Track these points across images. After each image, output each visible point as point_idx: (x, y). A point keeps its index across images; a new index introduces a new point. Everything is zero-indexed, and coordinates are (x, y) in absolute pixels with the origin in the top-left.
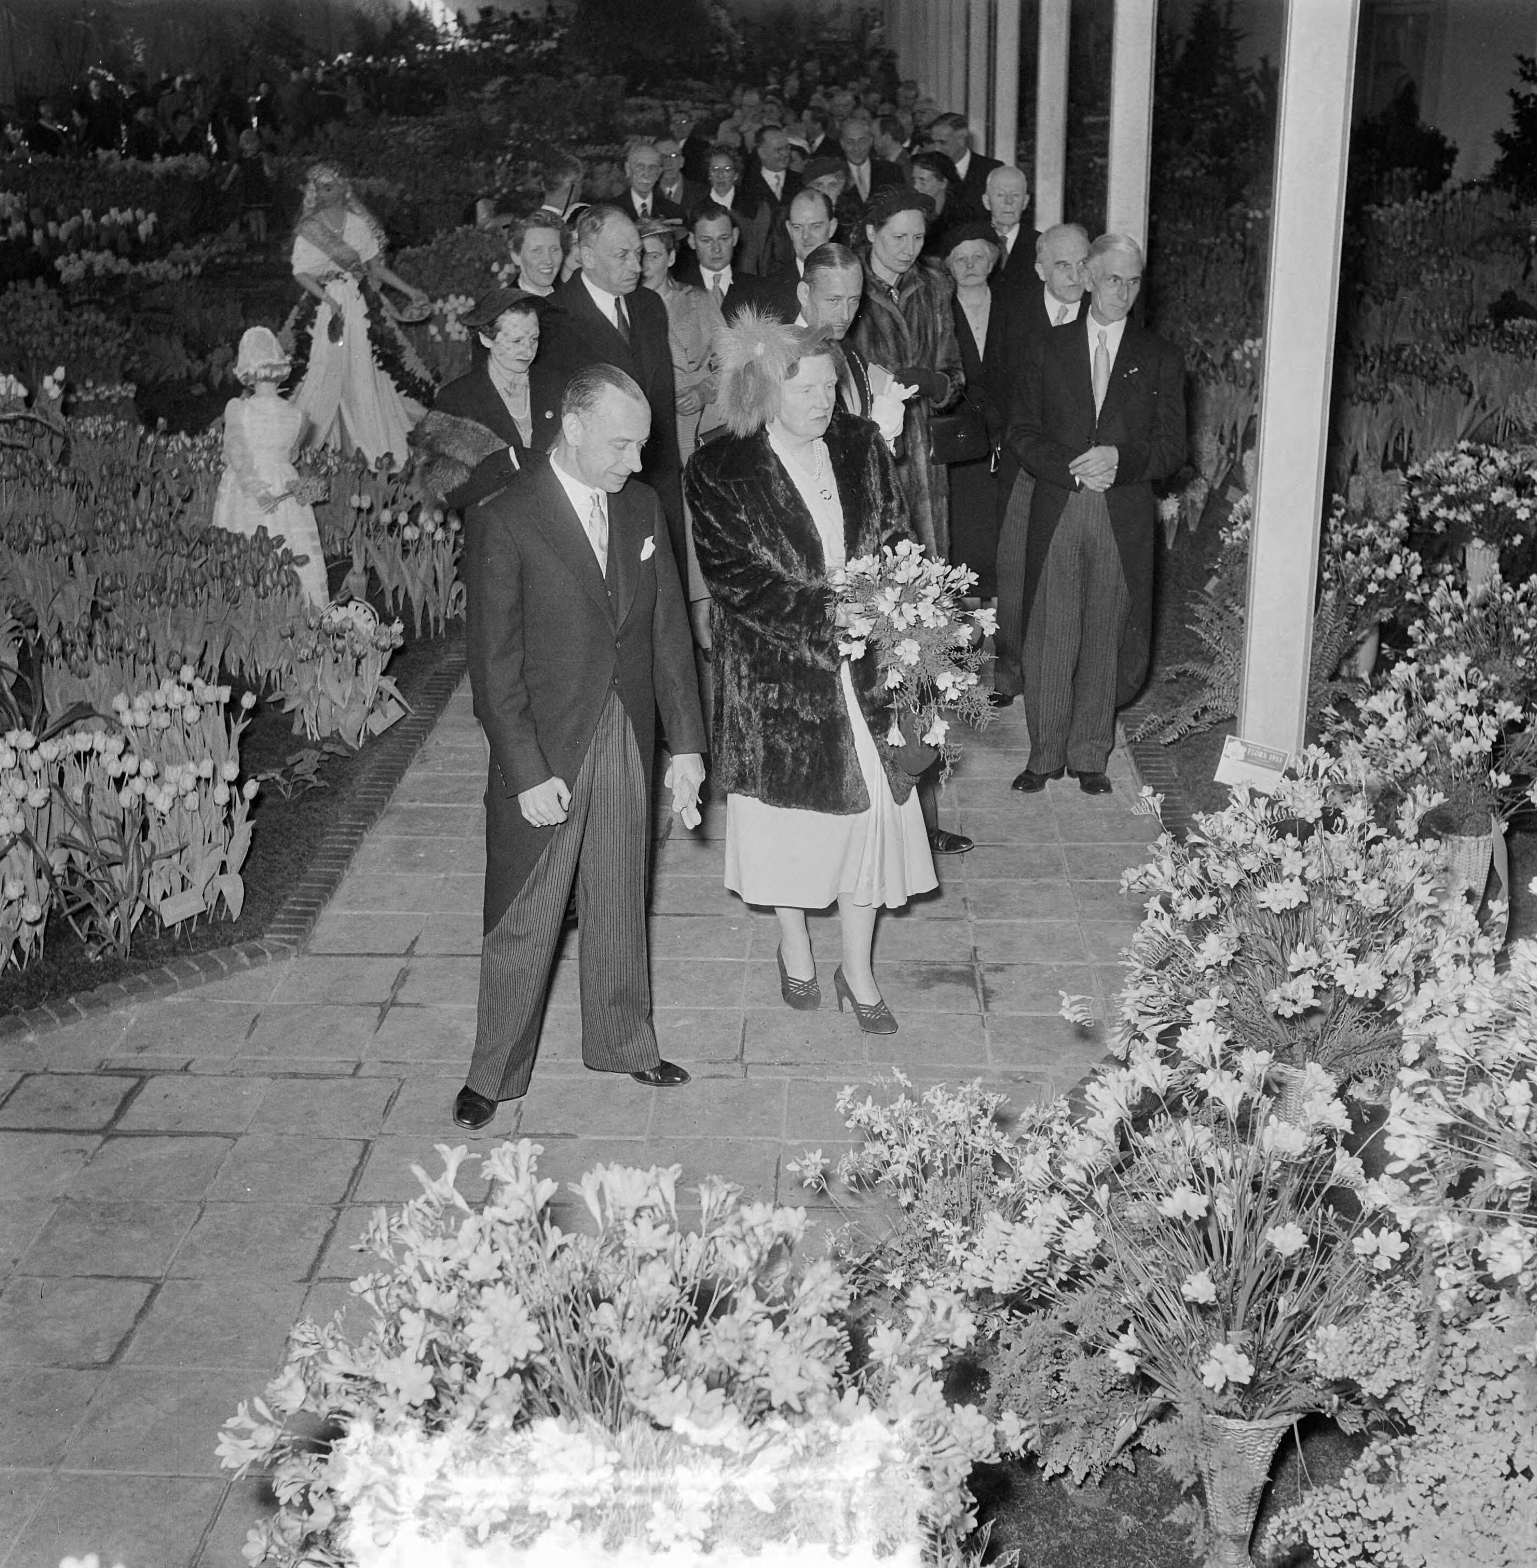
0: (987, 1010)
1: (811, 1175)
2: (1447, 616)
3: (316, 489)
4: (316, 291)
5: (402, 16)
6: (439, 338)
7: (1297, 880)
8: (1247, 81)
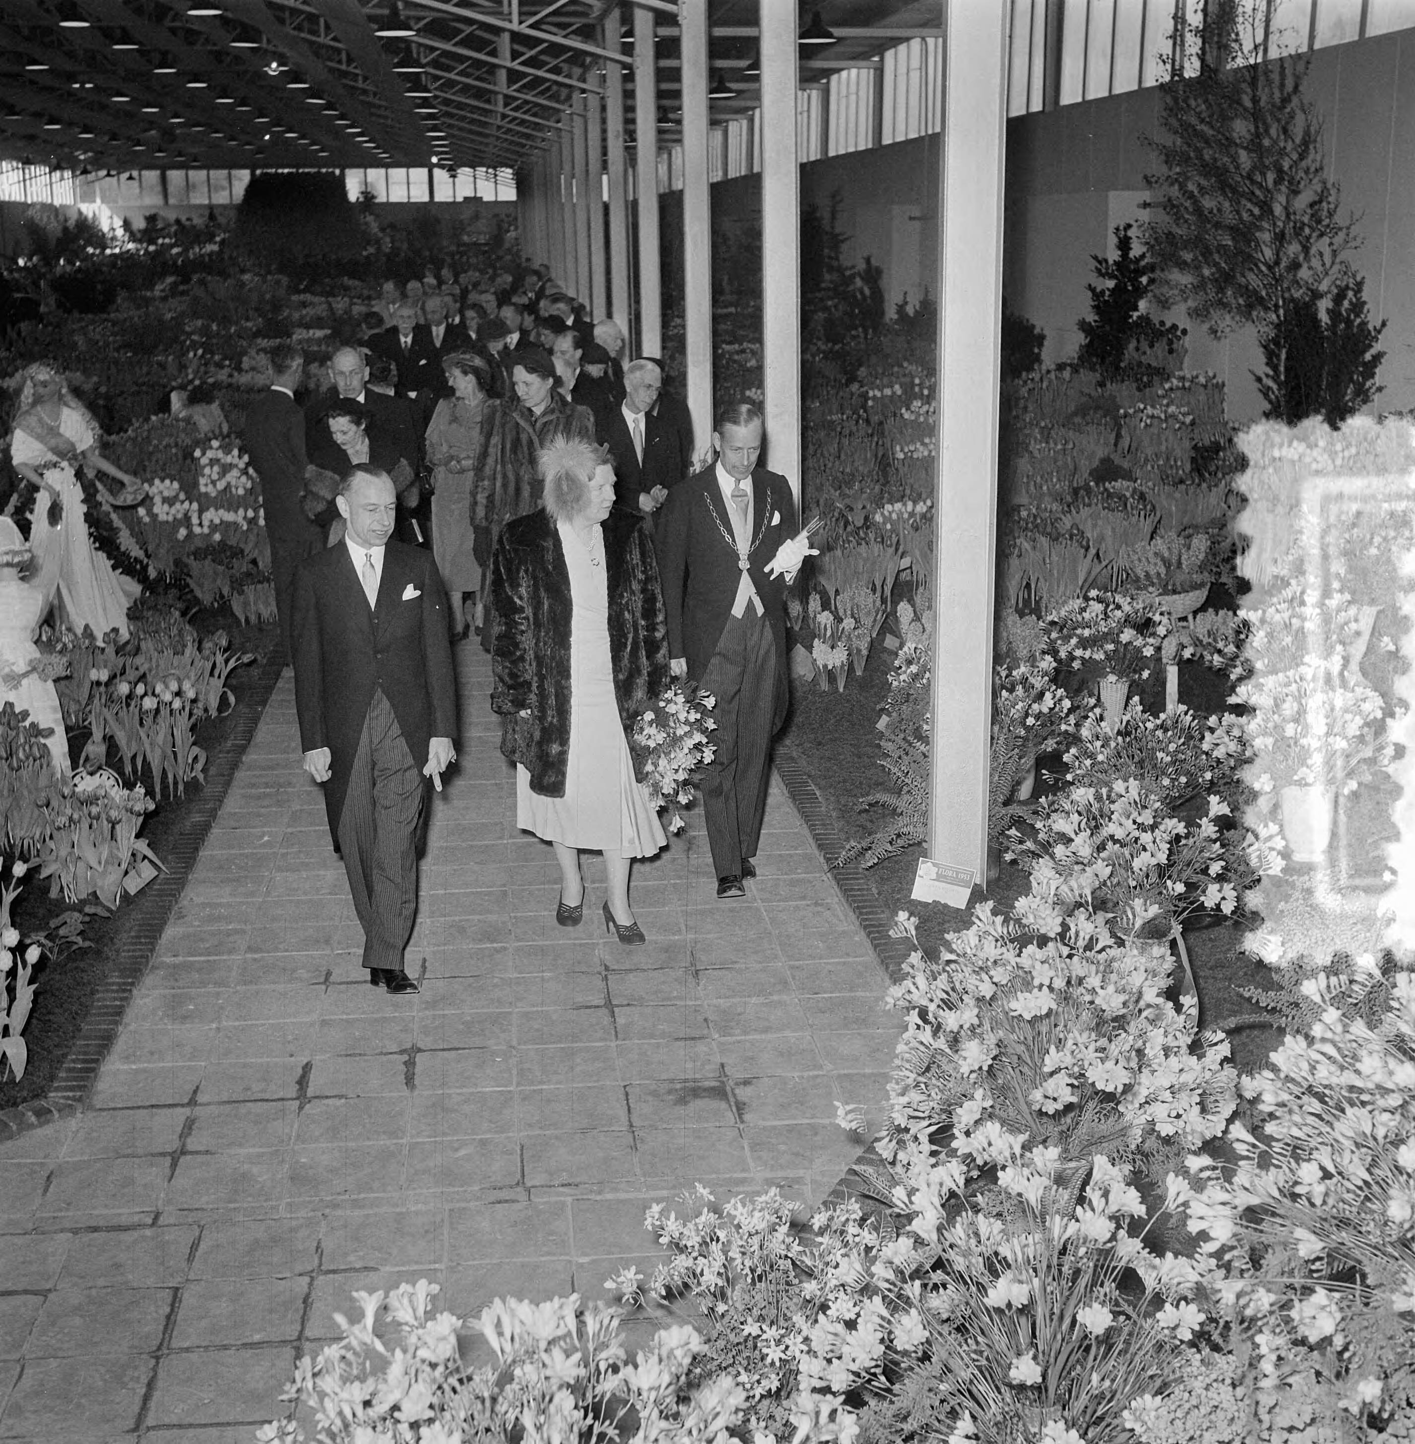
0: (742, 1122)
1: (629, 1289)
2: (1098, 744)
3: (58, 664)
4: (35, 478)
5: (71, 223)
6: (147, 519)
7: (1045, 988)
8: (853, 276)
